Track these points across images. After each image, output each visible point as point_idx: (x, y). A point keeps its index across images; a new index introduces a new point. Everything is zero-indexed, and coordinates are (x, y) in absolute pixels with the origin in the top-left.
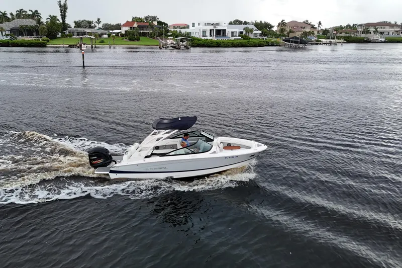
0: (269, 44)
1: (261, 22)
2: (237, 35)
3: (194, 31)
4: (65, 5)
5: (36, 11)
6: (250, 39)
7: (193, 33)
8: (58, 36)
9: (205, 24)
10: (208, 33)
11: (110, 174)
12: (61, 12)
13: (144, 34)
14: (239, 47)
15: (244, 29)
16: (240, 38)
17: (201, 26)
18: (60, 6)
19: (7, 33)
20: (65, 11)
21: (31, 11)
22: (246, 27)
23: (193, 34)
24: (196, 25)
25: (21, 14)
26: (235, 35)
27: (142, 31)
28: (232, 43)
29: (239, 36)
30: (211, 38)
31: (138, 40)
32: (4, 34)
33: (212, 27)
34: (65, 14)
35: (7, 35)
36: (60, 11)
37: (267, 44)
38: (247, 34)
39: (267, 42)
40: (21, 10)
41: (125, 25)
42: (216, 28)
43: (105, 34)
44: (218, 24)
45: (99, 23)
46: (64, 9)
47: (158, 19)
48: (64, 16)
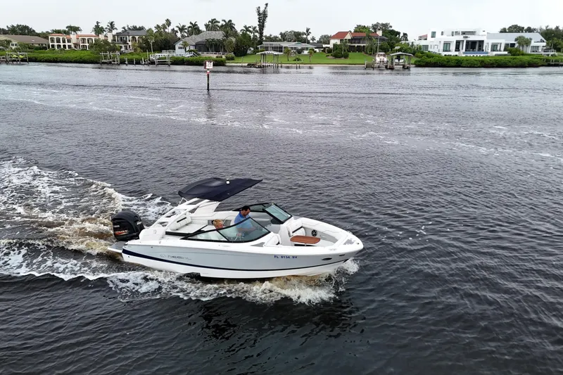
0: (551, 63)
1: (557, 27)
2: (502, 48)
3: (433, 44)
4: (264, 11)
5: (230, 21)
6: (523, 55)
7: (431, 46)
8: (249, 52)
9: (453, 32)
10: (453, 47)
11: (123, 254)
12: (259, 22)
13: (359, 49)
14: (493, 67)
15: (516, 40)
16: (506, 53)
17: (444, 36)
18: (259, 14)
19: (192, 48)
20: (264, 20)
21: (225, 21)
22: (520, 37)
23: (431, 48)
24: (438, 35)
25: (212, 25)
26: (498, 48)
27: (356, 45)
28: (482, 61)
29: (505, 50)
30: (457, 53)
31: (346, 57)
32: (187, 50)
33: (460, 38)
34: (263, 23)
35: (190, 51)
36: (258, 20)
37: (546, 64)
38: (521, 48)
39: (548, 60)
40: (213, 20)
41: (335, 37)
42: (469, 39)
43: (307, 49)
44: (473, 33)
45: (308, 35)
46: (263, 17)
47: (391, 27)
48: (262, 26)
